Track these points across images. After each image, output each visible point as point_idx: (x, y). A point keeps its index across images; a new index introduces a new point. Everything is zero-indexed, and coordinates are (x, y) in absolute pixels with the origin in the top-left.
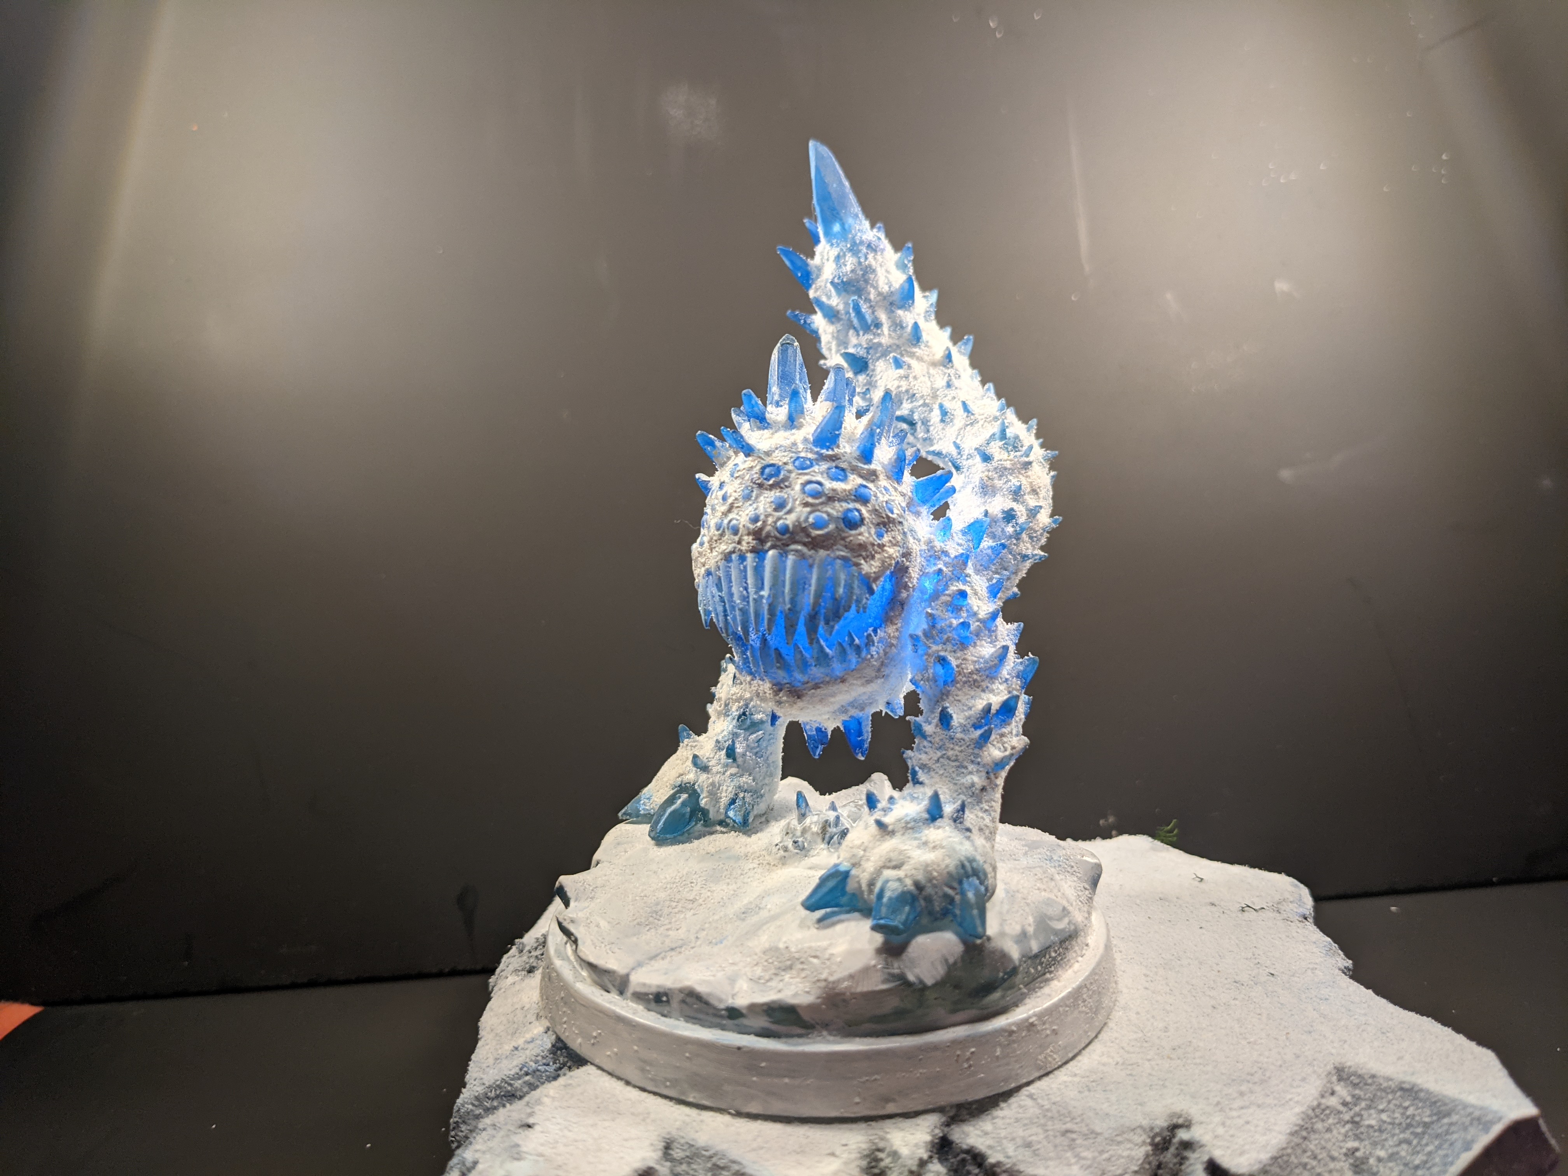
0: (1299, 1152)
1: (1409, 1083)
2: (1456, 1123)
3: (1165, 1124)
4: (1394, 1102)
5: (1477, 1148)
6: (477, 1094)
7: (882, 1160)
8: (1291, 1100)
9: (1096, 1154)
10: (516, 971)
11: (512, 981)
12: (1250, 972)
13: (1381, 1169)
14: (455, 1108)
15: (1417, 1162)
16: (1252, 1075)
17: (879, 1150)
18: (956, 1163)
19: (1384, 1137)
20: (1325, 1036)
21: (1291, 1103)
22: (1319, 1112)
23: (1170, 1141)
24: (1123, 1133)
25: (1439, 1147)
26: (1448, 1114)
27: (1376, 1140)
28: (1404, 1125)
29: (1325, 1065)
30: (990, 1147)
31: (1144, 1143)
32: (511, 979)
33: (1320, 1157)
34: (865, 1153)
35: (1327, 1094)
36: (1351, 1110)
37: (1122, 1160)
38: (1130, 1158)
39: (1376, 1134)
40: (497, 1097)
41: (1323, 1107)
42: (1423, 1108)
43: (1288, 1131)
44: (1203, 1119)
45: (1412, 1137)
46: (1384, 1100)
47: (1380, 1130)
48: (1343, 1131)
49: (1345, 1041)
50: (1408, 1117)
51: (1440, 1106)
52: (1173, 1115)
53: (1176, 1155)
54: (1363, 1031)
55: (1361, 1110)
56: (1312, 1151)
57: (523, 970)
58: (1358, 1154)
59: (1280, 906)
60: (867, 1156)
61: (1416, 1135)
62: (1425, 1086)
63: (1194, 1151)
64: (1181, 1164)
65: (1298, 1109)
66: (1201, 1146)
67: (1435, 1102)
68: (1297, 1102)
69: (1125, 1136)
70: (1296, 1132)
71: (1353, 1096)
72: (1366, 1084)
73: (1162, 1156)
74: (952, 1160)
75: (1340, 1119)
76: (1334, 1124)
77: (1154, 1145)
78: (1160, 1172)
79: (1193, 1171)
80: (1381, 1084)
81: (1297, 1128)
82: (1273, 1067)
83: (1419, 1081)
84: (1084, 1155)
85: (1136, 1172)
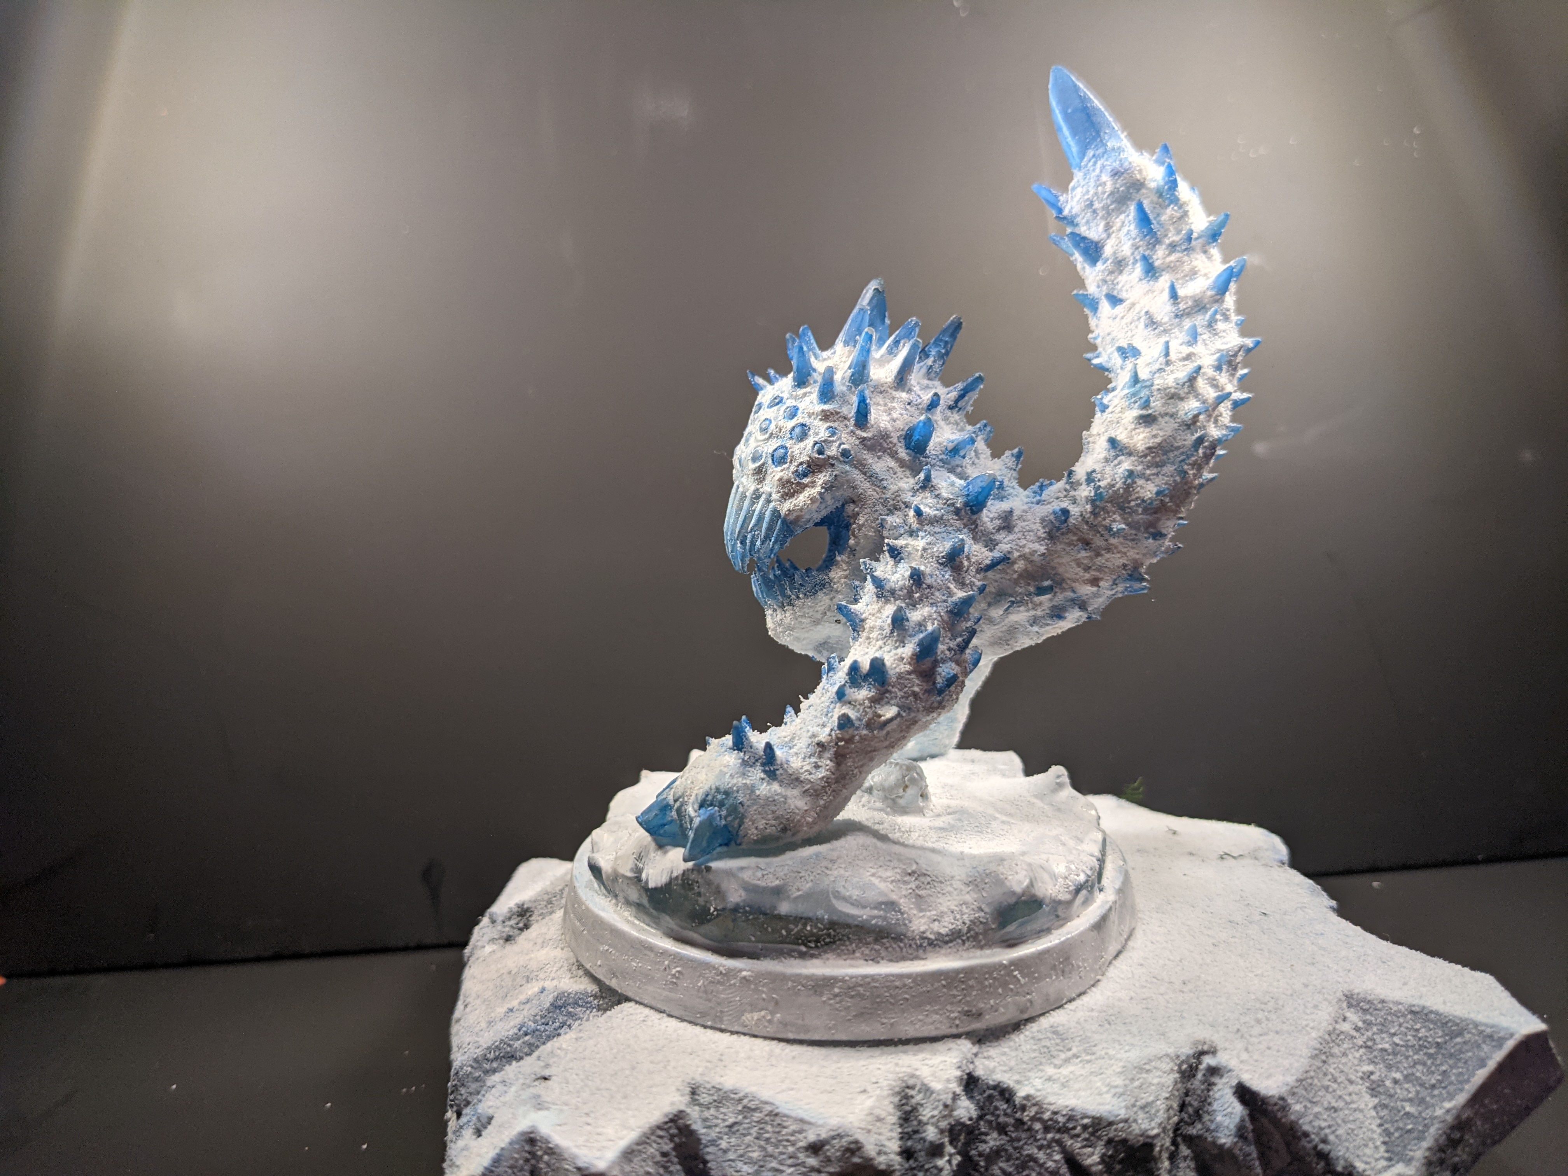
0: (1321, 1075)
1: (1418, 1006)
2: (1469, 1041)
3: (1191, 1052)
4: (1405, 1025)
5: (1492, 1065)
7: (912, 1097)
8: (1307, 1026)
9: (1127, 1082)
10: (493, 940)
11: (490, 950)
12: (1243, 913)
13: (1399, 1091)
15: (1433, 1081)
16: (1266, 1004)
17: (908, 1087)
18: (982, 1100)
19: (1398, 1060)
20: (1328, 967)
21: (1308, 1029)
22: (1334, 1036)
23: (1197, 1067)
24: (1150, 1061)
25: (1453, 1066)
26: (1460, 1034)
27: (1391, 1062)
28: (1417, 1047)
29: (1335, 993)
30: (1018, 1082)
31: (1172, 1070)
33: (1339, 1080)
34: (897, 1089)
36: (1363, 1035)
37: (1153, 1088)
38: (1162, 1086)
39: (1390, 1057)
42: (1434, 1029)
43: (1309, 1055)
44: (1227, 1045)
45: (1425, 1058)
46: (1396, 1024)
47: (1395, 1054)
48: (1357, 1055)
49: (1349, 971)
51: (1451, 1026)
52: (1196, 1043)
53: (1204, 1082)
54: (1364, 960)
55: (1373, 1035)
56: (1332, 1075)
57: (500, 938)
58: (1372, 1077)
59: (1256, 853)
60: (899, 1093)
61: (1430, 1056)
62: (1435, 1008)
63: (1222, 1076)
64: (1209, 1091)
65: (1314, 1034)
66: (1230, 1071)
67: (1447, 1023)
68: (1312, 1028)
69: (1153, 1063)
70: (1316, 1055)
71: (1364, 1022)
72: (1376, 1009)
73: (1189, 1083)
74: (978, 1097)
76: (1350, 1049)
77: (1182, 1073)
78: (1188, 1099)
79: (1222, 1096)
80: (1391, 1009)
81: (1317, 1052)
82: (1284, 996)
83: (1428, 1004)
84: (1116, 1084)
85: (1167, 1098)
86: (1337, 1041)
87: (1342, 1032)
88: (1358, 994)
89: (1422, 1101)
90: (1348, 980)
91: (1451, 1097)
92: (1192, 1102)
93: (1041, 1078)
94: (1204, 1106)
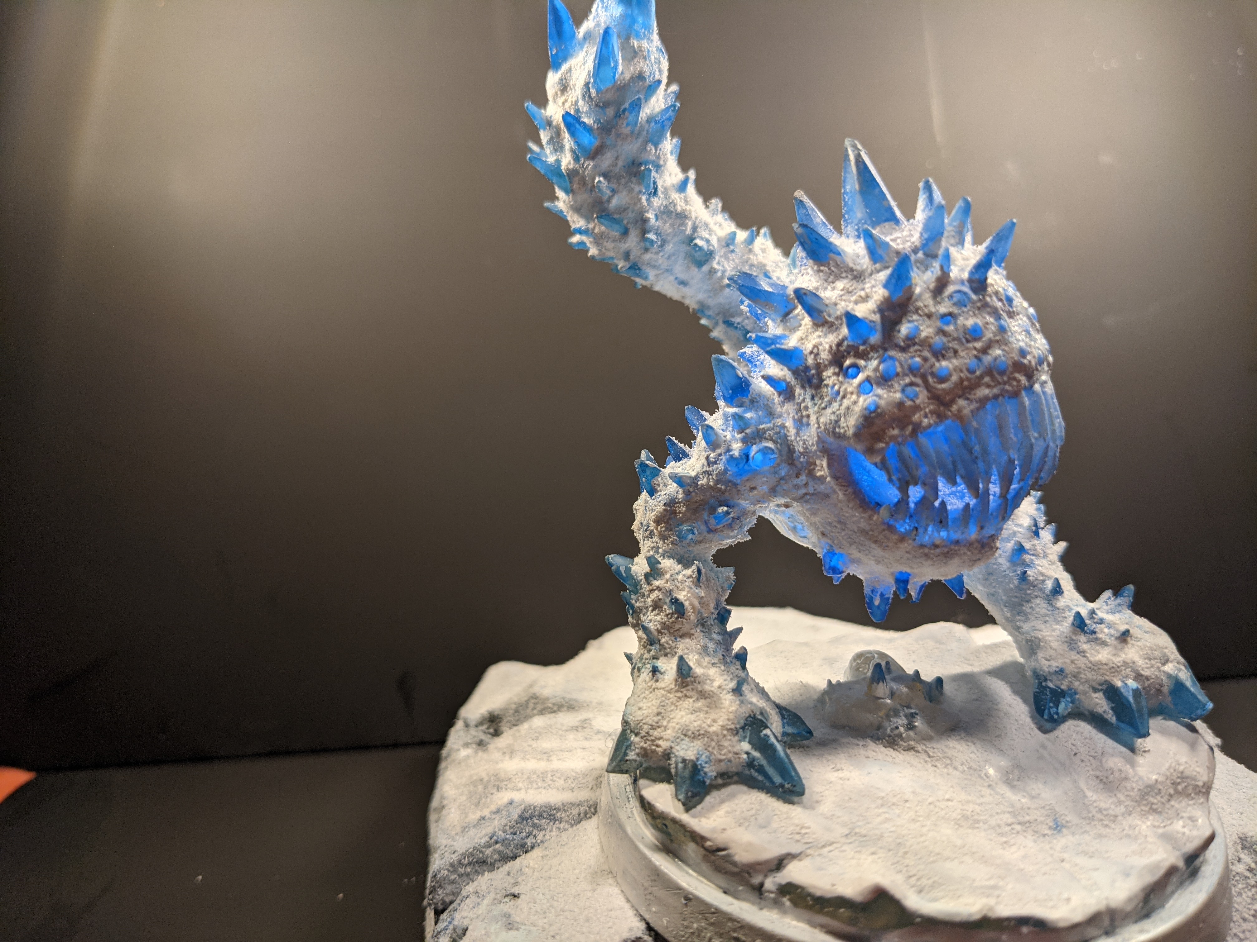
6: (452, 861)
10: (466, 745)
11: (465, 754)
14: (430, 874)
35: (1236, 861)
40: (470, 864)
41: (1232, 873)
48: (1250, 894)
57: (474, 744)
75: (1247, 884)
76: (1243, 888)
86: (1233, 882)
87: (1237, 873)
88: (1252, 837)
90: (1242, 823)
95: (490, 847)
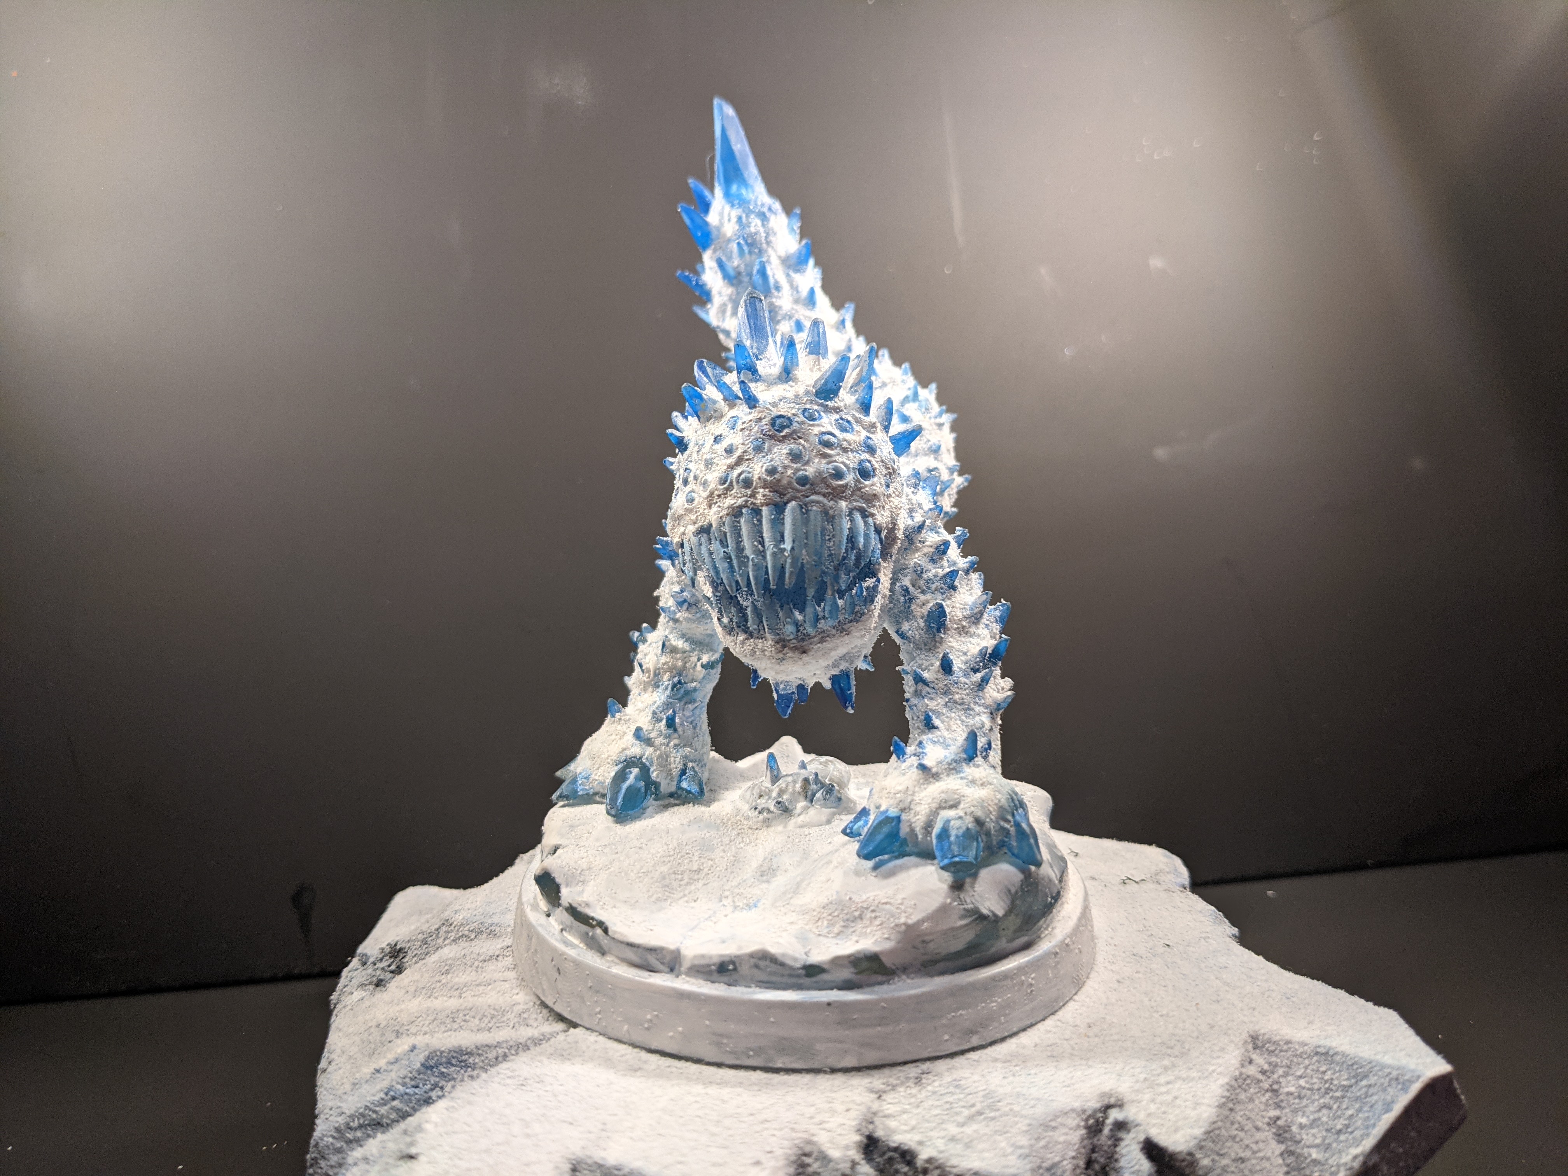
0: (1228, 1124)
1: (1324, 1047)
2: (1376, 1084)
3: (1098, 1105)
4: (1311, 1067)
5: (1398, 1108)
6: (337, 1125)
7: (809, 1165)
8: (1213, 1071)
9: (1033, 1142)
10: (362, 985)
11: (359, 997)
12: (1146, 945)
13: (1305, 1137)
14: (312, 1142)
15: (1339, 1127)
16: (1172, 1048)
17: (805, 1155)
18: (882, 1162)
19: (1304, 1104)
20: (1233, 1004)
21: (1215, 1074)
22: (1240, 1083)
23: (1103, 1123)
24: (1057, 1117)
25: (1360, 1110)
26: (1366, 1076)
27: (1297, 1107)
28: (1323, 1090)
29: (1241, 1034)
30: (920, 1143)
31: (1078, 1126)
32: (357, 995)
33: (1246, 1129)
34: (793, 1158)
35: (1247, 1063)
36: (1269, 1078)
37: (1060, 1146)
38: (1068, 1144)
39: (1297, 1101)
40: (361, 1126)
41: (1244, 1076)
42: (1340, 1071)
43: (1216, 1104)
44: (1133, 1097)
45: (1332, 1102)
46: (1302, 1066)
47: (1300, 1097)
48: (1264, 1099)
49: (1254, 1009)
50: (1326, 1082)
51: (1357, 1068)
52: (1103, 1095)
53: (1111, 1137)
54: (1269, 997)
55: (1279, 1077)
56: (1239, 1123)
57: (370, 984)
58: (1279, 1123)
59: (1158, 877)
60: (794, 1162)
61: (1336, 1099)
62: (1340, 1049)
63: (1129, 1131)
64: (1115, 1146)
65: (1221, 1081)
66: (1136, 1126)
67: (1353, 1065)
68: (1220, 1073)
69: (1059, 1120)
70: (1224, 1104)
71: (1270, 1064)
72: (1281, 1051)
73: (1096, 1139)
74: (877, 1160)
75: (1260, 1088)
76: (1256, 1093)
77: (1088, 1128)
78: (1095, 1155)
79: (1129, 1152)
80: (1296, 1050)
81: (1224, 1100)
82: (1189, 1039)
83: (1334, 1044)
84: (1021, 1143)
85: (1073, 1158)
86: (1244, 1086)
87: (1248, 1076)
88: (1264, 1034)
89: (1328, 1147)
90: (1253, 1019)
91: (1357, 1142)
92: (1099, 1159)
93: (943, 1138)
94: (1111, 1162)
95: (385, 1105)
